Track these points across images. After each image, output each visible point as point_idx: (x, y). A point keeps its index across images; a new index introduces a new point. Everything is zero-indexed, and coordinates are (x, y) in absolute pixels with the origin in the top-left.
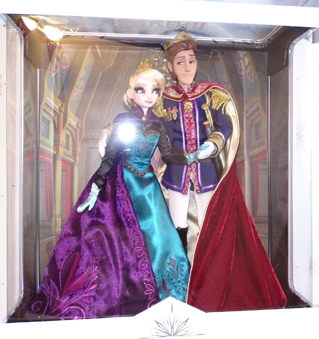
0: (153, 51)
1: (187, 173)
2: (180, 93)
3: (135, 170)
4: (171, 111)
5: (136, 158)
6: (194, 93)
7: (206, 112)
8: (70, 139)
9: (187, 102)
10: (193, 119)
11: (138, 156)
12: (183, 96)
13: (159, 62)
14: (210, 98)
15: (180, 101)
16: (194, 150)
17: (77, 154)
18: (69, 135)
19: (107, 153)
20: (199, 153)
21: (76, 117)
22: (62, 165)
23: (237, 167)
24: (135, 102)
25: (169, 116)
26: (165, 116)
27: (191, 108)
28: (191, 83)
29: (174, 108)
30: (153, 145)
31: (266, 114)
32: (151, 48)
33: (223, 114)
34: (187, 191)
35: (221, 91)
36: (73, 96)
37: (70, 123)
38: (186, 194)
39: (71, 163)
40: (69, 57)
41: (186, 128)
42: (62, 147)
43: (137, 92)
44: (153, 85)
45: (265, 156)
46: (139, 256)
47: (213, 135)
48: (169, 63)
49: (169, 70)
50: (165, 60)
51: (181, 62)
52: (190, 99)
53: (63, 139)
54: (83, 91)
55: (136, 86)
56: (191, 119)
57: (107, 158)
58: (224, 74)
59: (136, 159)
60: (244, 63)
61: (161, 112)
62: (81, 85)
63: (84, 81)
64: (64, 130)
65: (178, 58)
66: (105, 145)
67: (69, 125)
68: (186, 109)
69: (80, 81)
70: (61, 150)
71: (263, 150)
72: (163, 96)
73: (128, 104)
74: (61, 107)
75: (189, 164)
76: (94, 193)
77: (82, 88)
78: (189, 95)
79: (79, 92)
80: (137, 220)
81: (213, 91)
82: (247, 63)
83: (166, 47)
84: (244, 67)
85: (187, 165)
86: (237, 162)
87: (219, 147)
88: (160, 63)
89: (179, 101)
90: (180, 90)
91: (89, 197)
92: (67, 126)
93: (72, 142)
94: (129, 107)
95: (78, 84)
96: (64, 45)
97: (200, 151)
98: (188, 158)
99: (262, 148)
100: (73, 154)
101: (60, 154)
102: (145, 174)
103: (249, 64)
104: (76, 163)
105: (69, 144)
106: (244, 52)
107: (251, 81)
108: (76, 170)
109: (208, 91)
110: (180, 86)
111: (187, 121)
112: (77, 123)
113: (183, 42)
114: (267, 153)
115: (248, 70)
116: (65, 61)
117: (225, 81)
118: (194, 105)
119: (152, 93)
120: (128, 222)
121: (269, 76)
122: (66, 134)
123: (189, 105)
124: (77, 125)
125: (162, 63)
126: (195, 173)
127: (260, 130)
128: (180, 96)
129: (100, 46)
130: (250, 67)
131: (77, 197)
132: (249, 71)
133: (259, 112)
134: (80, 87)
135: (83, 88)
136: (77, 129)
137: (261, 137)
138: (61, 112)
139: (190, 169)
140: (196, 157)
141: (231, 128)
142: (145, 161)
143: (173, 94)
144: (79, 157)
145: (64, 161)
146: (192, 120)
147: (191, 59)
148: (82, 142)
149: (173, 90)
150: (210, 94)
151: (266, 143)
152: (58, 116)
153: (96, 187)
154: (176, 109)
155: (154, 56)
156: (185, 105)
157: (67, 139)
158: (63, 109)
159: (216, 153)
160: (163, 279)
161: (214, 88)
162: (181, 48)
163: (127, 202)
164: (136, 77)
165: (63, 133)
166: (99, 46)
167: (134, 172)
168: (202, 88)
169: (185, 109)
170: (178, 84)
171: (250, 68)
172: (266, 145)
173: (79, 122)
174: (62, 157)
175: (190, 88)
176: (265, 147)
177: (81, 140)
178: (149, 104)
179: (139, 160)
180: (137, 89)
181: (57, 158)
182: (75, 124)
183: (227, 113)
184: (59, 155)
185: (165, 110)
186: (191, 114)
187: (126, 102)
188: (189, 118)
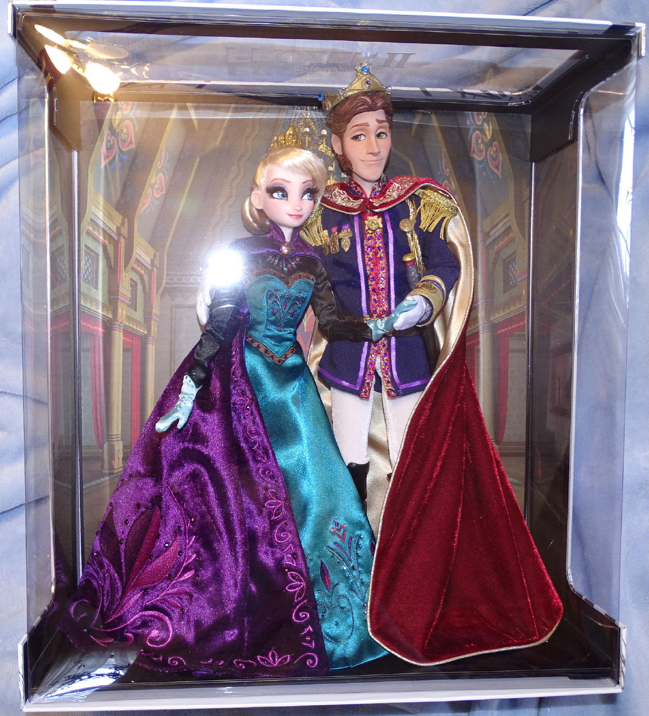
0: (301, 114)
1: (370, 357)
2: (356, 199)
3: (266, 351)
4: (338, 234)
5: (268, 327)
6: (385, 197)
7: (409, 235)
8: (138, 289)
9: (370, 215)
10: (382, 250)
11: (273, 323)
12: (363, 203)
13: (313, 136)
14: (417, 209)
15: (356, 213)
16: (384, 310)
17: (152, 318)
18: (137, 281)
19: (211, 317)
20: (398, 317)
21: (149, 245)
22: (123, 340)
23: (468, 344)
24: (267, 217)
25: (335, 244)
26: (326, 243)
27: (379, 228)
28: (377, 177)
29: (344, 227)
30: (302, 300)
31: (524, 238)
32: (296, 107)
33: (443, 239)
34: (370, 392)
35: (438, 193)
36: (144, 205)
37: (138, 258)
38: (367, 398)
39: (140, 336)
40: (134, 127)
41: (368, 268)
42: (122, 305)
43: (272, 196)
44: (304, 183)
45: (522, 323)
46: (276, 518)
47: (422, 282)
48: (334, 136)
49: (333, 151)
50: (324, 132)
51: (360, 135)
52: (377, 210)
53: (125, 289)
54: (163, 195)
55: (271, 185)
56: (380, 250)
57: (213, 327)
58: (443, 158)
59: (269, 330)
60: (484, 137)
61: (318, 237)
62: (158, 182)
63: (165, 176)
64: (127, 273)
65: (354, 126)
66: (209, 302)
67: (136, 262)
68: (369, 229)
69: (157, 174)
70: (122, 312)
71: (518, 311)
72: (322, 204)
73: (251, 220)
74: (120, 227)
75: (374, 339)
76: (188, 394)
77: (161, 189)
78: (374, 201)
79: (155, 198)
80: (271, 448)
81: (424, 193)
82: (489, 137)
83: (329, 105)
84: (482, 144)
85: (370, 341)
86: (467, 335)
87: (434, 307)
88: (315, 138)
89: (353, 214)
90: (356, 191)
91: (178, 403)
92: (134, 265)
93: (143, 295)
94: (254, 225)
95: (153, 181)
96: (125, 104)
97: (400, 314)
98: (372, 328)
99: (517, 308)
100: (145, 318)
101: (120, 319)
102: (286, 358)
103: (493, 139)
104: (151, 336)
105: (136, 299)
106: (483, 115)
107: (496, 172)
108: (151, 349)
109: (413, 194)
110: (356, 183)
111: (371, 253)
112: (152, 258)
113: (365, 93)
114: (526, 316)
115: (491, 150)
116: (128, 135)
117: (444, 174)
118: (384, 223)
119: (302, 197)
120: (254, 452)
121: (533, 164)
122: (132, 280)
123: (375, 222)
124: (152, 261)
125: (319, 137)
126: (385, 358)
127: (512, 270)
128: (356, 204)
129: (196, 104)
130: (495, 144)
131: (153, 402)
132: (492, 153)
133: (511, 235)
134: (156, 186)
135: (164, 188)
136: (152, 270)
137: (516, 285)
138: (122, 236)
139: (376, 348)
140: (390, 324)
141: (458, 268)
142: (287, 333)
143: (341, 198)
144: (156, 324)
145: (127, 333)
146: (381, 252)
147: (380, 128)
148: (162, 296)
149: (341, 191)
150: (416, 201)
151: (525, 298)
152: (116, 244)
153: (192, 383)
154: (349, 230)
155: (302, 124)
156: (366, 222)
157: (133, 289)
158: (125, 231)
159: (428, 317)
160: (322, 563)
161: (423, 188)
162: (361, 105)
163: (252, 413)
164: (269, 166)
165: (125, 277)
166: (193, 104)
167: (263, 354)
168: (400, 188)
169: (367, 231)
170: (351, 179)
171: (495, 146)
172: (526, 302)
173: (155, 256)
174: (125, 325)
175: (376, 187)
176: (522, 305)
177: (161, 291)
178: (296, 220)
179: (274, 331)
180: (271, 190)
181: (114, 326)
182: (148, 260)
183: (450, 239)
184: (118, 321)
185: (326, 232)
186: (379, 239)
187: (248, 215)
188: (374, 248)
